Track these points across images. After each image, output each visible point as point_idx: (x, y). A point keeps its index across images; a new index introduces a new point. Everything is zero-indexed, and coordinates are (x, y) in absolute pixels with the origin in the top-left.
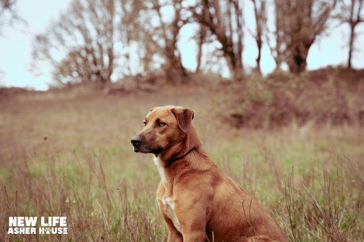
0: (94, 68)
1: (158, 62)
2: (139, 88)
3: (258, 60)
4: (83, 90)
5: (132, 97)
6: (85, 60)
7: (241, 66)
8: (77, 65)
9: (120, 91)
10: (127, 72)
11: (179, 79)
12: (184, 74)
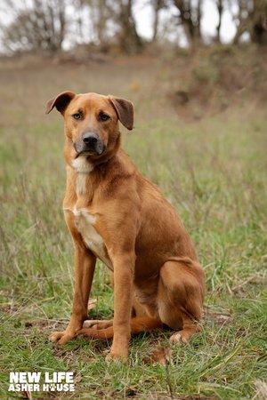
0: (44, 34)
1: (112, 28)
2: (90, 58)
3: (218, 28)
4: (32, 59)
5: (82, 68)
6: (35, 25)
7: (199, 35)
8: (27, 30)
9: (71, 61)
10: (79, 40)
11: (133, 49)
12: (139, 42)
